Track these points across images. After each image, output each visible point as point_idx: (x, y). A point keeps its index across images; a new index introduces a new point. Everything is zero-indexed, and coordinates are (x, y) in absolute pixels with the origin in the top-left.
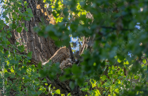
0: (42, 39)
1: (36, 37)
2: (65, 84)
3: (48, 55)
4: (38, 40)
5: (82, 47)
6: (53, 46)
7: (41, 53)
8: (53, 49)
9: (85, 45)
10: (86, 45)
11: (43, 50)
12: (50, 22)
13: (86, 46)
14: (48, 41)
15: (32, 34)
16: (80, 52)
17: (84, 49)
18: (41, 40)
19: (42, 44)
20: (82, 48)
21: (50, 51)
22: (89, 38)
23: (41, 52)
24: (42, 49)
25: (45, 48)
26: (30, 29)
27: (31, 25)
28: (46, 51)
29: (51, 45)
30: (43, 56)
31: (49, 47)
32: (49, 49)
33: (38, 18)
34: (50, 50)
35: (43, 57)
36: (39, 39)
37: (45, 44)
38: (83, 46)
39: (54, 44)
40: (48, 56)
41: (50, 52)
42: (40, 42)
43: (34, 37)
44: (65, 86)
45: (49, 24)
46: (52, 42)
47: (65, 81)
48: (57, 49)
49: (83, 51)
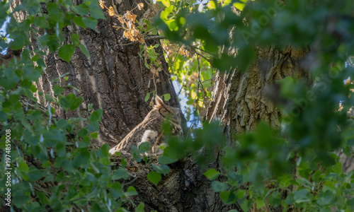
0: (101, 80)
1: (83, 75)
2: (168, 202)
3: (117, 123)
4: (90, 84)
5: (214, 100)
6: (130, 100)
8: (130, 107)
9: (221, 95)
10: (223, 96)
11: (104, 111)
12: (125, 35)
13: (223, 98)
14: (117, 85)
15: (73, 67)
16: (208, 115)
17: (217, 106)
18: (97, 84)
19: (102, 94)
20: (213, 104)
21: (122, 113)
22: (233, 75)
24: (101, 108)
25: (108, 107)
28: (112, 115)
29: (124, 97)
30: (103, 129)
31: (118, 102)
32: (120, 107)
34: (121, 111)
35: (105, 131)
36: (92, 80)
37: (109, 94)
38: (217, 99)
39: (132, 96)
40: (117, 127)
41: (124, 116)
42: (94, 88)
43: (79, 77)
44: (168, 209)
45: (119, 41)
46: (128, 89)
47: (168, 195)
48: (142, 108)
49: (215, 112)
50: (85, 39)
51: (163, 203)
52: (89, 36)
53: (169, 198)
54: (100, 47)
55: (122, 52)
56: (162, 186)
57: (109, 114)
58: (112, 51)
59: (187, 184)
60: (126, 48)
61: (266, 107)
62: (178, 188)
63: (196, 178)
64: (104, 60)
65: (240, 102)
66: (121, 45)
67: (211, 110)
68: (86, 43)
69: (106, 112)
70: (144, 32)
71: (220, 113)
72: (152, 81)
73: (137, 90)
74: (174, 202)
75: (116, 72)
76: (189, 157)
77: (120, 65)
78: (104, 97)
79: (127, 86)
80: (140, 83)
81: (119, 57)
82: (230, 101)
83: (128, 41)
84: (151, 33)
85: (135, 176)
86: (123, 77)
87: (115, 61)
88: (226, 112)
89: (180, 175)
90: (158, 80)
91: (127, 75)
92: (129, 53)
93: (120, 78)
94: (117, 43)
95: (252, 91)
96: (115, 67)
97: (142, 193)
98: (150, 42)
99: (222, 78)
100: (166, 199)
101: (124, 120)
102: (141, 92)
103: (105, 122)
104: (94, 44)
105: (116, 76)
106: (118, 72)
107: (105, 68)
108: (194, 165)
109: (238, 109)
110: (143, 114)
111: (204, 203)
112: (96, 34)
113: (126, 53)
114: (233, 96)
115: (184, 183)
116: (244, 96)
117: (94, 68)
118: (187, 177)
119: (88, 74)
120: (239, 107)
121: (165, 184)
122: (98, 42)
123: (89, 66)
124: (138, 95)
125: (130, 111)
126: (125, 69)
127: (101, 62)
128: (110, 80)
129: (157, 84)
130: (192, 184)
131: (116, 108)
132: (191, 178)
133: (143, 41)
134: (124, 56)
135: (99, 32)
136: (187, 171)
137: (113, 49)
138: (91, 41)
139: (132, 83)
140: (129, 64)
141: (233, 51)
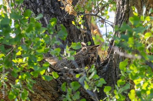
45: (64, 17)
50: (46, 16)
52: (48, 15)
55: (66, 22)
58: (60, 22)
60: (68, 20)
68: (47, 18)
72: (81, 35)
76: (101, 69)
80: (75, 37)
81: (64, 25)
84: (81, 11)
85: (72, 79)
90: (85, 35)
102: (76, 41)
104: (51, 18)
108: (103, 73)
112: (52, 13)
113: (68, 23)
126: (67, 31)
129: (84, 37)
133: (76, 15)
134: (67, 25)
135: (53, 13)
137: (61, 21)
138: (49, 17)
139: (71, 38)
140: (69, 29)
141: (122, 11)
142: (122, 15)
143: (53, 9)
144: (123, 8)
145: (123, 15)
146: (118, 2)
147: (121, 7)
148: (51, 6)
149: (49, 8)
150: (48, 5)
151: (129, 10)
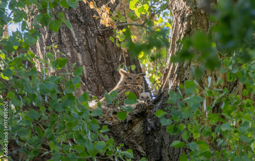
0: (86, 56)
1: (72, 53)
2: (135, 143)
3: (98, 87)
4: (78, 59)
5: (167, 68)
6: (107, 70)
7: (84, 84)
8: (107, 75)
10: (174, 64)
11: (88, 79)
12: (102, 22)
13: (174, 66)
14: (98, 59)
15: (65, 47)
16: (164, 79)
17: (170, 71)
18: (82, 59)
19: (86, 66)
20: (167, 70)
21: (101, 79)
23: (84, 82)
24: (86, 77)
25: (91, 75)
26: (61, 38)
27: (62, 30)
28: (94, 81)
29: (102, 68)
30: (88, 91)
31: (98, 71)
32: (100, 76)
33: (77, 16)
34: (101, 78)
36: (79, 56)
37: (91, 66)
38: (169, 67)
39: (108, 67)
40: (98, 90)
41: (103, 82)
42: (80, 62)
43: (69, 54)
44: (136, 147)
45: (98, 27)
46: (105, 62)
47: (135, 137)
48: (115, 76)
49: (168, 76)
50: (73, 26)
51: (132, 143)
52: (76, 24)
53: (136, 140)
54: (84, 32)
55: (100, 35)
56: (131, 131)
57: (92, 80)
58: (93, 35)
59: (149, 129)
60: (103, 32)
61: (206, 71)
62: (142, 132)
63: (155, 125)
64: (87, 42)
65: (187, 68)
66: (100, 30)
67: (166, 75)
68: (74, 30)
69: (89, 79)
70: (116, 20)
71: (172, 77)
72: (122, 56)
73: (111, 63)
74: (140, 142)
75: (96, 50)
77: (99, 45)
78: (88, 68)
79: (105, 60)
80: (114, 58)
81: (98, 39)
82: (179, 68)
83: (105, 27)
84: (121, 21)
85: (111, 124)
86: (102, 54)
87: (95, 42)
88: (176, 76)
89: (144, 122)
90: (127, 55)
91: (104, 52)
92: (106, 36)
93: (99, 54)
94: (97, 29)
95: (195, 60)
96: (96, 47)
97: (116, 136)
98: (121, 28)
99: (173, 51)
100: (133, 140)
101: (103, 85)
102: (115, 64)
103: (89, 86)
104: (80, 30)
105: (97, 53)
106: (98, 50)
107: (89, 47)
108: (154, 115)
109: (185, 74)
110: (116, 80)
111: (162, 143)
112: (82, 22)
113: (103, 36)
114: (182, 64)
115: (147, 129)
116: (190, 64)
117: (80, 47)
118: (149, 124)
119: (76, 52)
120: (186, 72)
121: (133, 129)
122: (83, 28)
123: (77, 46)
124: (113, 66)
125: (107, 78)
126: (103, 48)
127: (85, 42)
128: (92, 56)
129: (126, 58)
130: (152, 129)
131: (97, 76)
132: (152, 124)
133: (115, 27)
134: (102, 39)
135: (83, 21)
136: (149, 120)
137: (94, 33)
138: (78, 28)
139: (108, 57)
140: (105, 44)
141: (181, 31)
142: (180, 37)
143: (83, 15)
144: (182, 26)
145: (183, 36)
146: (176, 18)
147: (180, 25)
148: (79, 12)
149: (77, 15)
150: (75, 11)
151: (191, 29)
